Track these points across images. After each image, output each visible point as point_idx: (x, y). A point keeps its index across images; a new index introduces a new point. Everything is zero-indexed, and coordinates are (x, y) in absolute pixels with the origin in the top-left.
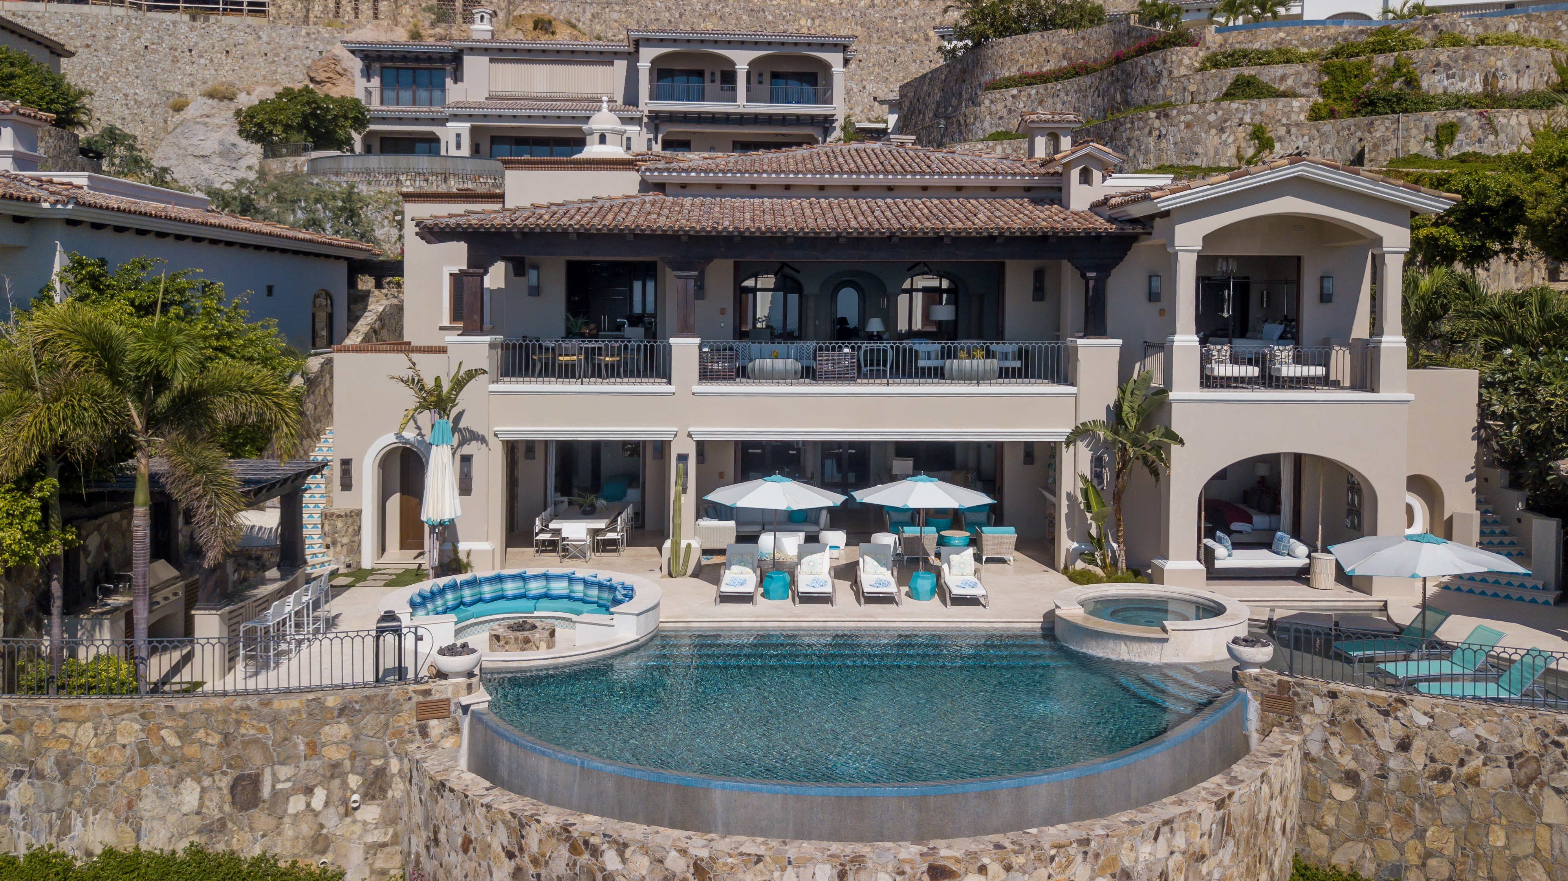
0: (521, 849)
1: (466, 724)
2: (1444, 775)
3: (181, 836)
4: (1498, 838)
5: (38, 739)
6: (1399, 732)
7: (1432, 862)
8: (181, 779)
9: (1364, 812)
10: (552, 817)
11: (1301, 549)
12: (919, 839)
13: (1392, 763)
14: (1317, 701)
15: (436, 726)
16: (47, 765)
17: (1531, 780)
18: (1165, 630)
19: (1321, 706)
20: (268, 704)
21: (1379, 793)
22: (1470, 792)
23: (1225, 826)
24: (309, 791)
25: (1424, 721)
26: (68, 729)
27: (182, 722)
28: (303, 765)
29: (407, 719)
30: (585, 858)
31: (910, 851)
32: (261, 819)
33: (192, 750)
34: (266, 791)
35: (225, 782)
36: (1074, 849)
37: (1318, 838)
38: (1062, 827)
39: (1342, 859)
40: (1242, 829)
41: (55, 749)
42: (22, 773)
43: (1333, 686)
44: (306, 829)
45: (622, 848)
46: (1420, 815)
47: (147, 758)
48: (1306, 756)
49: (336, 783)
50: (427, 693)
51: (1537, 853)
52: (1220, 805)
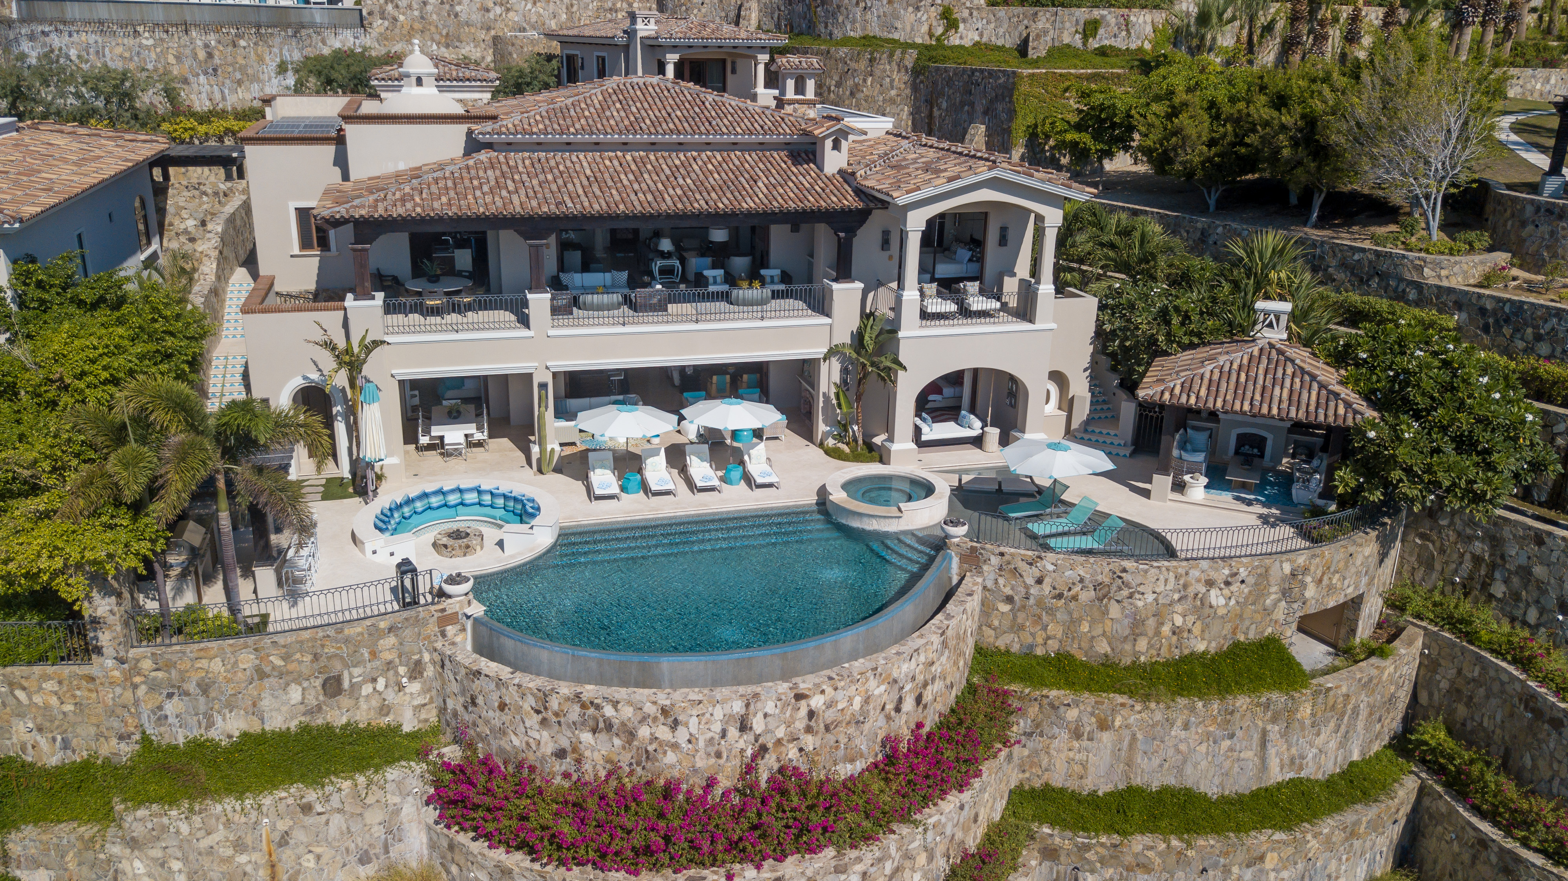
0: (546, 708)
1: (469, 625)
2: (1060, 596)
3: (292, 718)
4: (1085, 627)
5: (181, 672)
6: (1038, 574)
7: (1050, 642)
8: (287, 684)
9: (1015, 617)
10: (565, 689)
11: (978, 424)
12: (785, 678)
13: (1032, 591)
14: (993, 558)
15: (450, 630)
16: (191, 687)
17: (1105, 596)
18: (900, 510)
19: (995, 560)
20: (341, 631)
21: (1024, 607)
22: (1073, 605)
23: (945, 644)
24: (374, 680)
25: (1051, 568)
26: (204, 663)
27: (284, 650)
28: (369, 665)
29: (432, 628)
30: (591, 711)
31: (783, 687)
32: (345, 701)
33: (291, 667)
34: (346, 684)
35: (318, 683)
36: (870, 674)
37: (989, 632)
38: (861, 660)
39: (1001, 643)
40: (952, 643)
41: (195, 677)
42: (173, 694)
43: (1002, 549)
44: (375, 703)
45: (615, 704)
46: (1045, 618)
47: (261, 674)
48: (985, 588)
49: (391, 672)
50: (444, 610)
51: (1104, 634)
52: (942, 634)
